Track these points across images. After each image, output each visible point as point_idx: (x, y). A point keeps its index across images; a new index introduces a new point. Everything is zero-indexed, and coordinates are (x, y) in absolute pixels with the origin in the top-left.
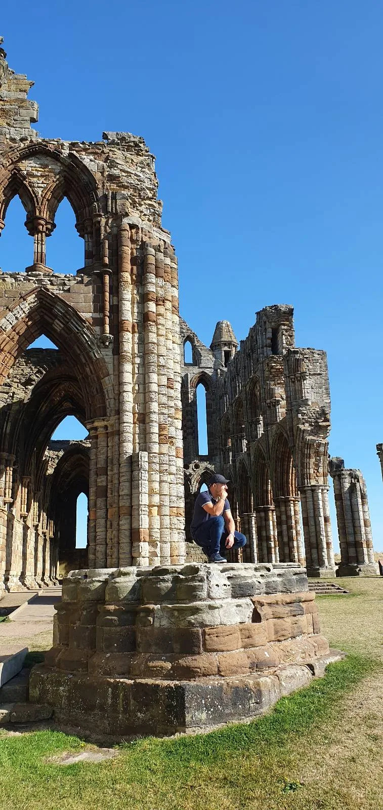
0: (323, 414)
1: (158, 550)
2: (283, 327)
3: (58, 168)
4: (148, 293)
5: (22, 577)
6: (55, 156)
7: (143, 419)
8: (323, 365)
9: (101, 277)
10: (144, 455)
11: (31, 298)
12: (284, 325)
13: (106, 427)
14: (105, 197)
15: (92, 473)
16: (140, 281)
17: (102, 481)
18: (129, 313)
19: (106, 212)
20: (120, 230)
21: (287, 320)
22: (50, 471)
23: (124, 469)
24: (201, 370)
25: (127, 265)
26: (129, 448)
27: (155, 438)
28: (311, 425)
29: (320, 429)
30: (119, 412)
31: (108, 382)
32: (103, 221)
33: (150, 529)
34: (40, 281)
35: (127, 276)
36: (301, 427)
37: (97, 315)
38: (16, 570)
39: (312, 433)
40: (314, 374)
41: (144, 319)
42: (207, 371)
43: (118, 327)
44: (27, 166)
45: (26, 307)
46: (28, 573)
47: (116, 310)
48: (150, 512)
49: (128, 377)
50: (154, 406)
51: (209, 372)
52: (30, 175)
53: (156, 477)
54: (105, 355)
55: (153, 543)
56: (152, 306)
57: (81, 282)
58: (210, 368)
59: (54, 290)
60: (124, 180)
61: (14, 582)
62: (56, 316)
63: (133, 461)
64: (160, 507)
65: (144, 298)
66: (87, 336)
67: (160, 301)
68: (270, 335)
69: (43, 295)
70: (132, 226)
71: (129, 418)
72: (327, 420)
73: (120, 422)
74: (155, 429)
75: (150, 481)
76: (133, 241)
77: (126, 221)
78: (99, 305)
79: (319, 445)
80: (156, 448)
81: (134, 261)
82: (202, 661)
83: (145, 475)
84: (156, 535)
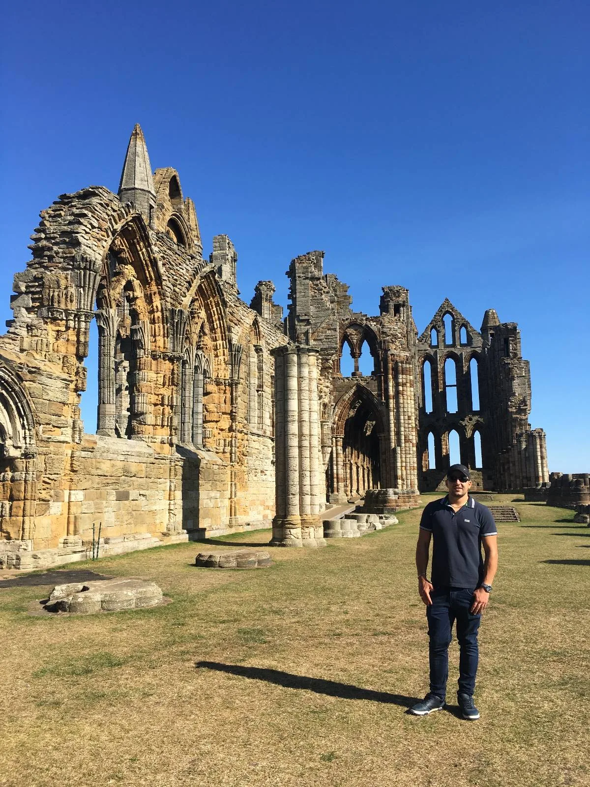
0: (524, 402)
1: (405, 483)
2: (510, 338)
3: (361, 330)
4: (399, 383)
5: (358, 491)
6: (360, 325)
7: (398, 433)
8: (527, 370)
9: (380, 377)
10: (398, 449)
11: (354, 388)
12: (511, 337)
13: (384, 436)
14: (381, 341)
15: (381, 453)
16: (396, 378)
17: (384, 456)
18: (391, 392)
19: (381, 349)
20: (387, 357)
21: (514, 334)
22: (368, 433)
23: (391, 453)
24: (473, 349)
25: (391, 371)
26: (393, 445)
27: (403, 441)
28: (516, 408)
29: (522, 411)
30: (389, 431)
31: (384, 419)
32: (380, 352)
33: (402, 475)
34: (357, 380)
35: (390, 376)
36: (510, 410)
37: (379, 393)
38: (355, 487)
39: (516, 413)
40: (521, 377)
41: (397, 393)
42: (477, 349)
43: (387, 398)
44: (350, 331)
45: (353, 391)
46: (360, 489)
47: (387, 390)
48: (401, 469)
49: (392, 418)
50: (402, 429)
51: (479, 350)
52: (351, 334)
53: (404, 456)
54: (383, 408)
55: (403, 480)
56: (401, 388)
57: (372, 379)
58: (479, 347)
59: (363, 383)
60: (389, 333)
61: (354, 492)
62: (364, 394)
63: (395, 450)
64: (406, 467)
65: (397, 384)
66: (376, 401)
67: (404, 385)
68: (502, 343)
69: (358, 386)
70: (392, 355)
71: (393, 434)
72: (526, 405)
73: (389, 435)
74: (403, 437)
75: (401, 458)
76: (393, 361)
77: (389, 353)
78: (380, 389)
79: (521, 420)
80: (403, 445)
81: (393, 369)
82: (387, 504)
83: (399, 456)
84: (404, 477)
